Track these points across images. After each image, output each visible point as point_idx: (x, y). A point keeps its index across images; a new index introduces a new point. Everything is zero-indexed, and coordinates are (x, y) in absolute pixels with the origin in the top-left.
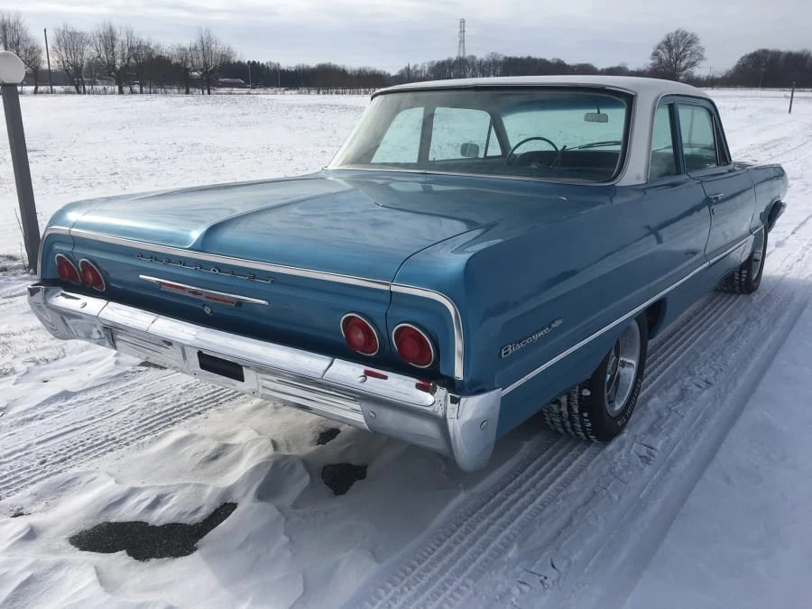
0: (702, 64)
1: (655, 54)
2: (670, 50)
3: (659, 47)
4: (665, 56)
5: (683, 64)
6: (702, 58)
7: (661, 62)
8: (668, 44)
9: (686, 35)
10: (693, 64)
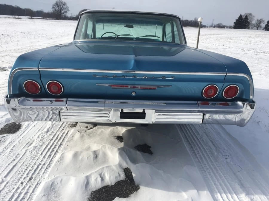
0: (69, 12)
1: (53, 8)
2: (58, 7)
3: (54, 5)
4: (57, 8)
5: (63, 12)
6: (68, 10)
7: (55, 10)
8: (57, 4)
9: (62, 2)
10: (66, 12)
